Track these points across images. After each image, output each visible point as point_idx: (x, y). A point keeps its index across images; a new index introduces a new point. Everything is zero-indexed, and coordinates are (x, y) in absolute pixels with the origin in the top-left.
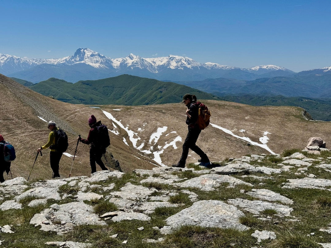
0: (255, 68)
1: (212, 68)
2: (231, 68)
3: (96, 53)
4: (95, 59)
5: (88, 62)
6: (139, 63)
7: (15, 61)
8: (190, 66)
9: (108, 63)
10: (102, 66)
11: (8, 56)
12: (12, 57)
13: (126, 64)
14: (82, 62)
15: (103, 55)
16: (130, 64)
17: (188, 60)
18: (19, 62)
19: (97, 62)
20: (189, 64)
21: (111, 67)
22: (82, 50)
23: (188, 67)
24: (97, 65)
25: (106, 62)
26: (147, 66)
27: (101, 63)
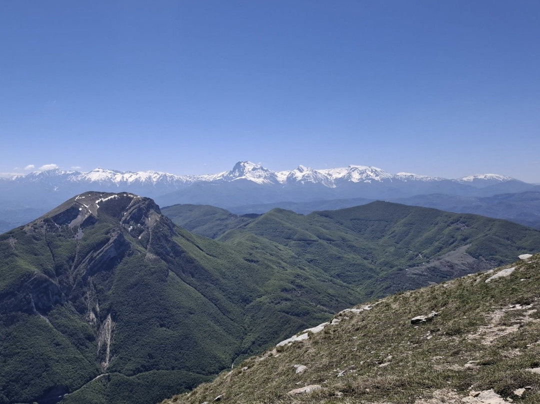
0: (467, 178)
1: (408, 178)
2: (433, 179)
3: (259, 166)
4: (258, 174)
5: (249, 177)
6: (311, 176)
7: (168, 179)
8: (378, 177)
9: (273, 177)
10: (266, 181)
11: (161, 173)
12: (165, 175)
13: (295, 178)
14: (243, 177)
15: (266, 169)
16: (299, 179)
17: (376, 171)
18: (173, 179)
19: (260, 176)
20: (377, 175)
21: (277, 182)
22: (243, 163)
23: (376, 179)
24: (259, 181)
25: (271, 176)
26: (322, 180)
27: (265, 178)
